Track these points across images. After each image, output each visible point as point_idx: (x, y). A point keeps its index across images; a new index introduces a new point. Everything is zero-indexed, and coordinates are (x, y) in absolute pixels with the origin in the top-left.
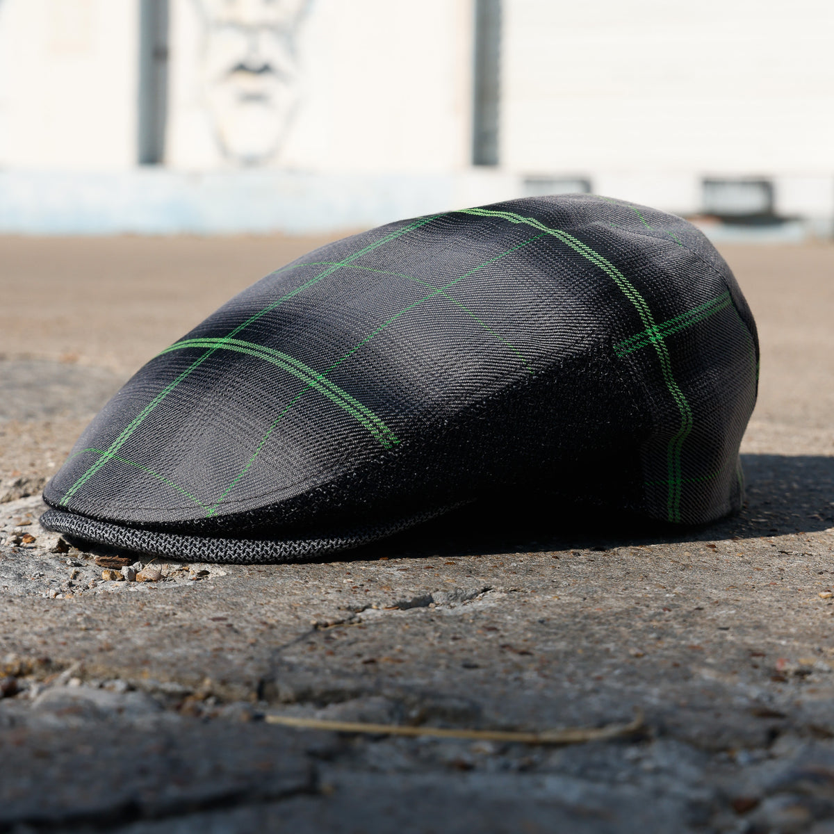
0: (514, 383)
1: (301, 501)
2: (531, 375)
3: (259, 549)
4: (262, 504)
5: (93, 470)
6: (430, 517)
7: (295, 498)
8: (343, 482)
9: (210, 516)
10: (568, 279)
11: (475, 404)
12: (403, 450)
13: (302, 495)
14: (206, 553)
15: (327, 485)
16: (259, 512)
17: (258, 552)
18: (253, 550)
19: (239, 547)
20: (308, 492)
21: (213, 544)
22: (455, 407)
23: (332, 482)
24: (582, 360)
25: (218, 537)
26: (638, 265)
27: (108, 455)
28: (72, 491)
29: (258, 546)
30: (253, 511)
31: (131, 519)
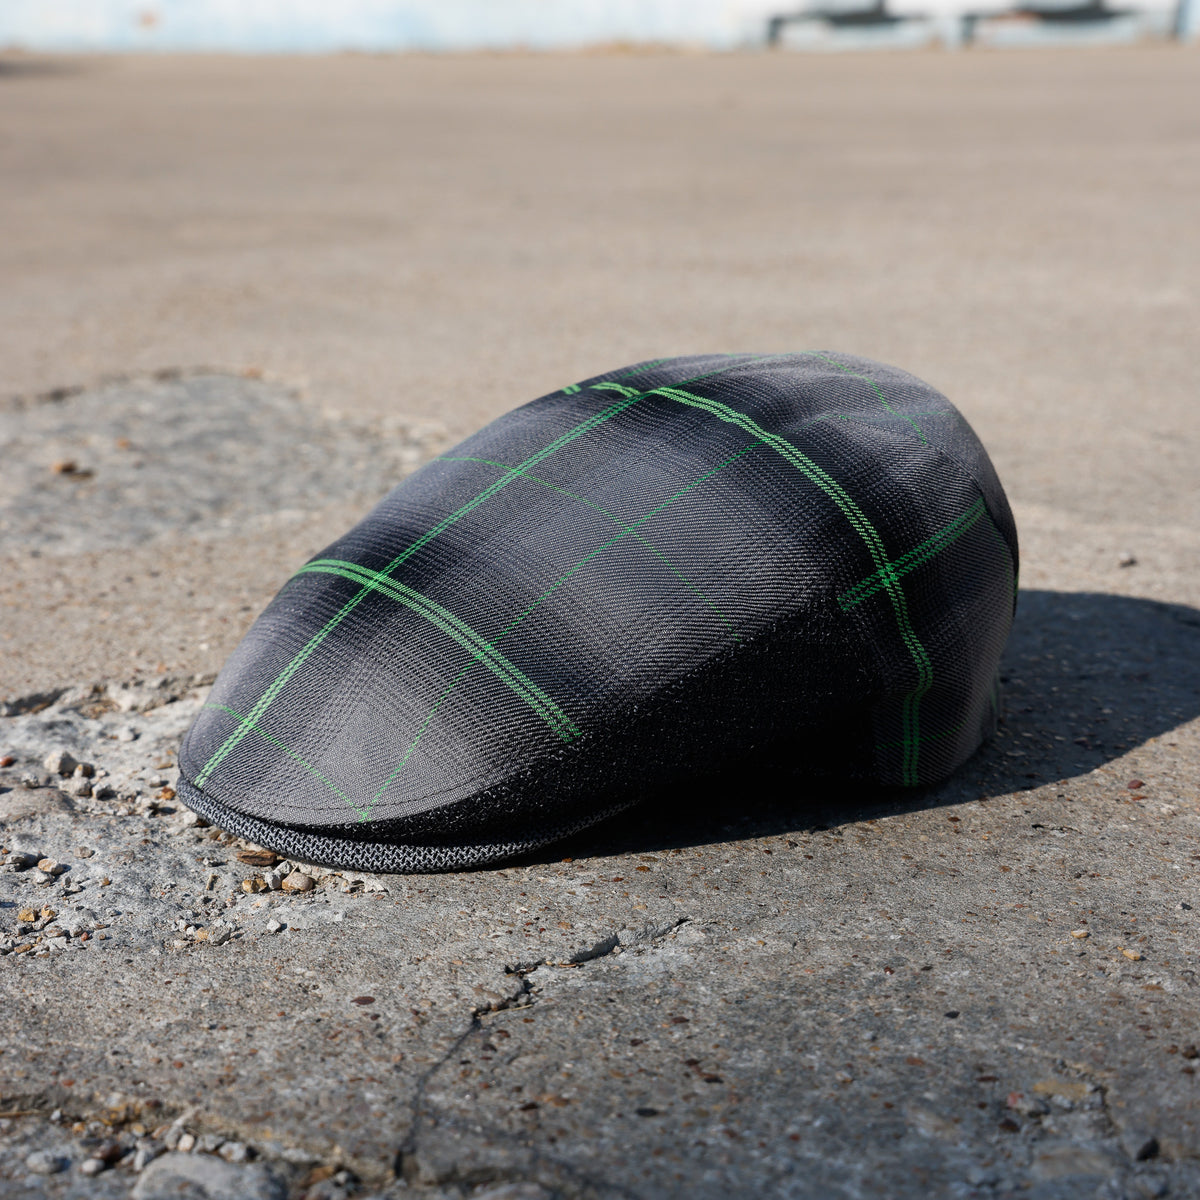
0: (718, 655)
1: (466, 805)
2: (738, 643)
3: (421, 858)
4: (423, 809)
5: (230, 744)
6: (620, 810)
7: (460, 803)
8: (515, 783)
9: (361, 820)
10: (784, 509)
11: (670, 685)
12: (587, 743)
13: (468, 799)
14: (360, 862)
15: (496, 787)
16: (419, 819)
17: (419, 862)
18: (414, 858)
19: (398, 855)
20: (475, 796)
21: (368, 850)
22: (646, 689)
23: (503, 783)
24: (799, 619)
25: (374, 841)
26: (870, 481)
27: (248, 723)
28: (208, 769)
29: (420, 855)
30: (412, 817)
31: (273, 817)
